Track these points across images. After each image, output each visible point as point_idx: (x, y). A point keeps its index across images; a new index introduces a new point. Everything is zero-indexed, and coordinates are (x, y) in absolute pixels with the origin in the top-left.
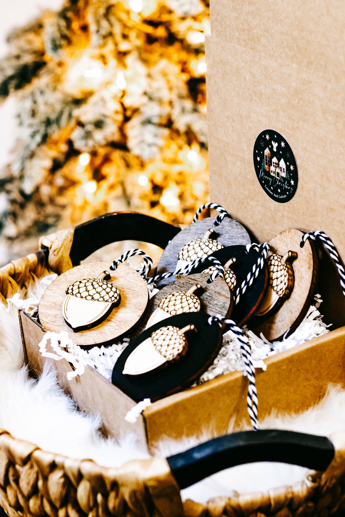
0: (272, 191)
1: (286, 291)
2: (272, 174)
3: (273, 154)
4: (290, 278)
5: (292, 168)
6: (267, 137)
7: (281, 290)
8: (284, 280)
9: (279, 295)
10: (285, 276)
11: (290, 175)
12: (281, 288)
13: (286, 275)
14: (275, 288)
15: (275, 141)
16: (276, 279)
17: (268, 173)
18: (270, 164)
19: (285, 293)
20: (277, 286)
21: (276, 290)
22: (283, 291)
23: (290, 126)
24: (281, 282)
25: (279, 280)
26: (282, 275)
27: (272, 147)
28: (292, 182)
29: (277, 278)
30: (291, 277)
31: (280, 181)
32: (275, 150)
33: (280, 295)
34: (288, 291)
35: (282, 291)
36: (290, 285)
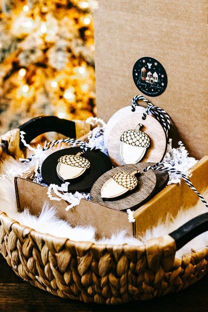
0: (146, 91)
2: (147, 82)
3: (148, 70)
5: (163, 76)
6: (144, 61)
11: (161, 80)
15: (150, 63)
17: (144, 82)
18: (146, 76)
23: (162, 53)
27: (148, 66)
28: (163, 84)
31: (153, 85)
32: (150, 67)
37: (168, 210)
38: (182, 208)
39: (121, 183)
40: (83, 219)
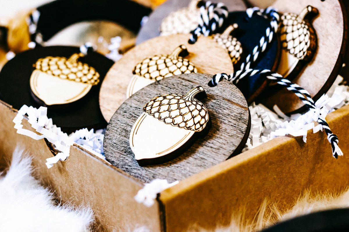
1: (309, 52)
4: (312, 37)
7: (300, 51)
8: (304, 40)
9: (298, 58)
10: (305, 35)
12: (301, 49)
13: (307, 33)
14: (292, 51)
16: (292, 41)
19: (307, 55)
20: (294, 48)
21: (294, 53)
22: (304, 53)
24: (300, 43)
25: (297, 42)
26: (300, 34)
29: (293, 39)
30: (313, 35)
33: (300, 57)
34: (310, 52)
35: (302, 52)
36: (312, 46)
37: (269, 195)
38: (307, 194)
39: (170, 120)
40: (77, 189)
